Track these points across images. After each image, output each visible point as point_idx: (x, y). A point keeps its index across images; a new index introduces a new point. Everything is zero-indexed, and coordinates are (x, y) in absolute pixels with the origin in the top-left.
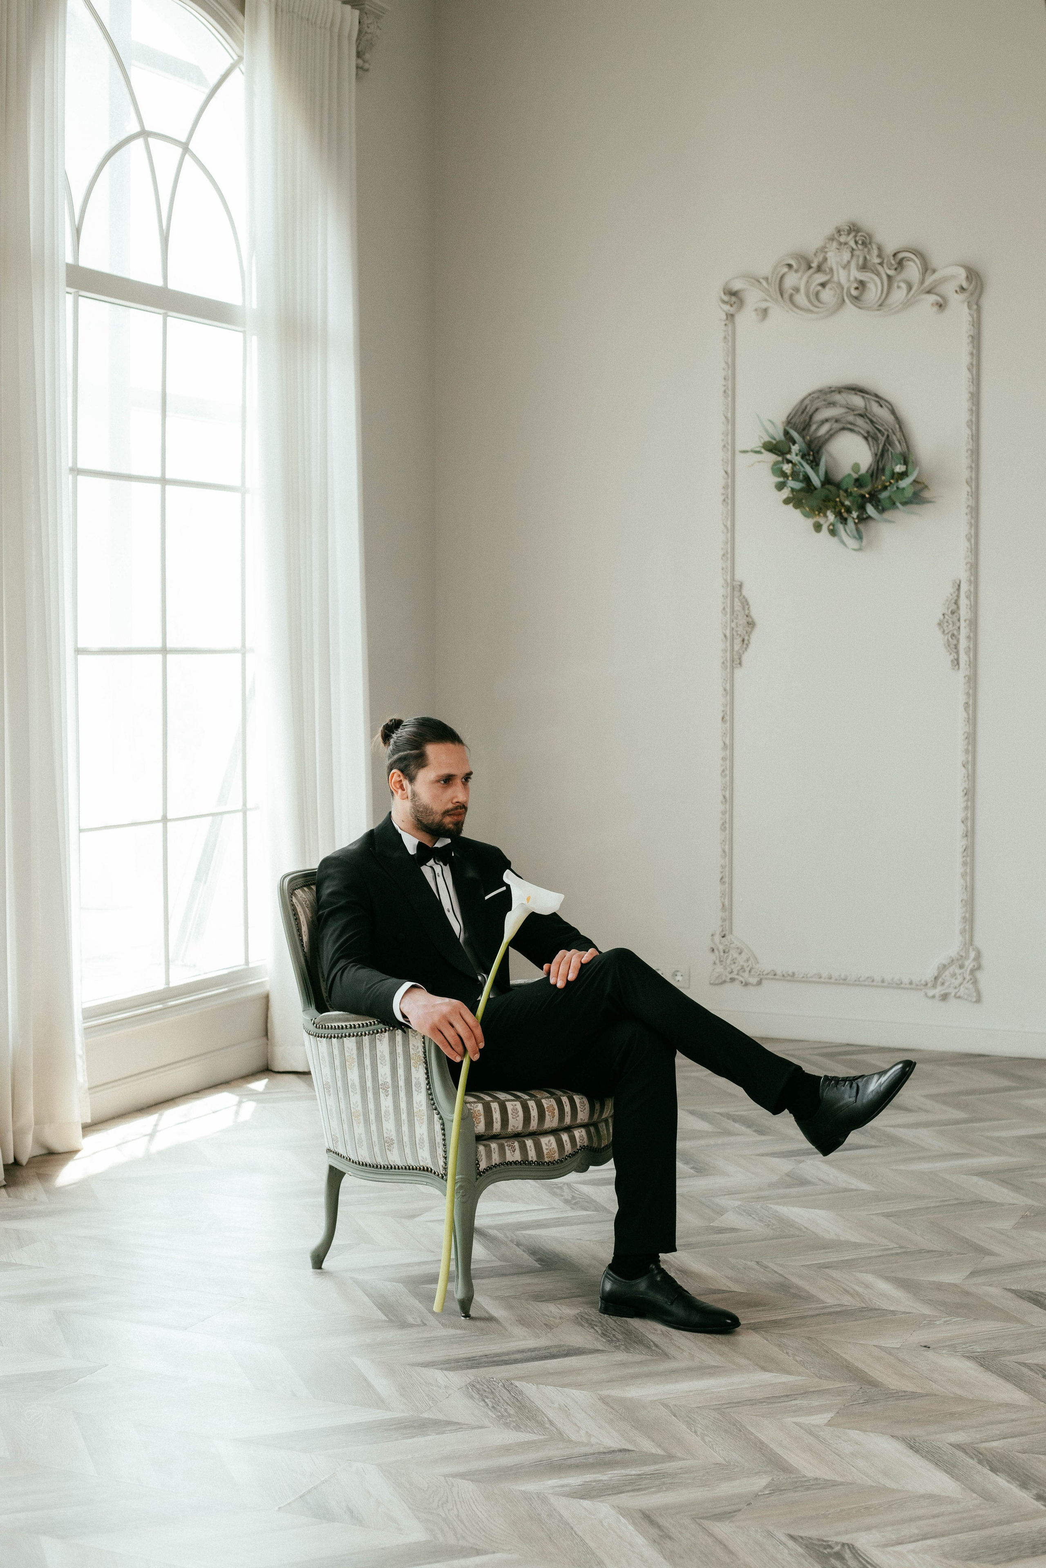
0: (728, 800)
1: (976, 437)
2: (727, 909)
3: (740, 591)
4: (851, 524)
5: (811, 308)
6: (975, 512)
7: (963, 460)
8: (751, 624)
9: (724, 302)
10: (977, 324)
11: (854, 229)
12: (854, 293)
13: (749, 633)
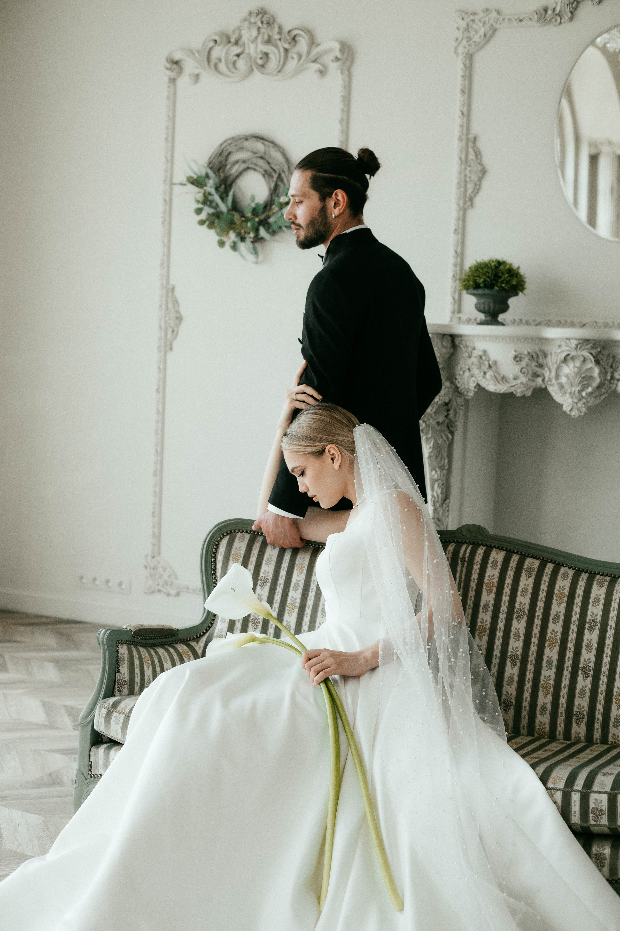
0: (160, 453)
2: (157, 537)
3: (173, 293)
4: (248, 243)
5: (228, 73)
8: (179, 319)
9: (167, 69)
10: (348, 87)
11: (262, 12)
12: (260, 62)
13: (178, 326)
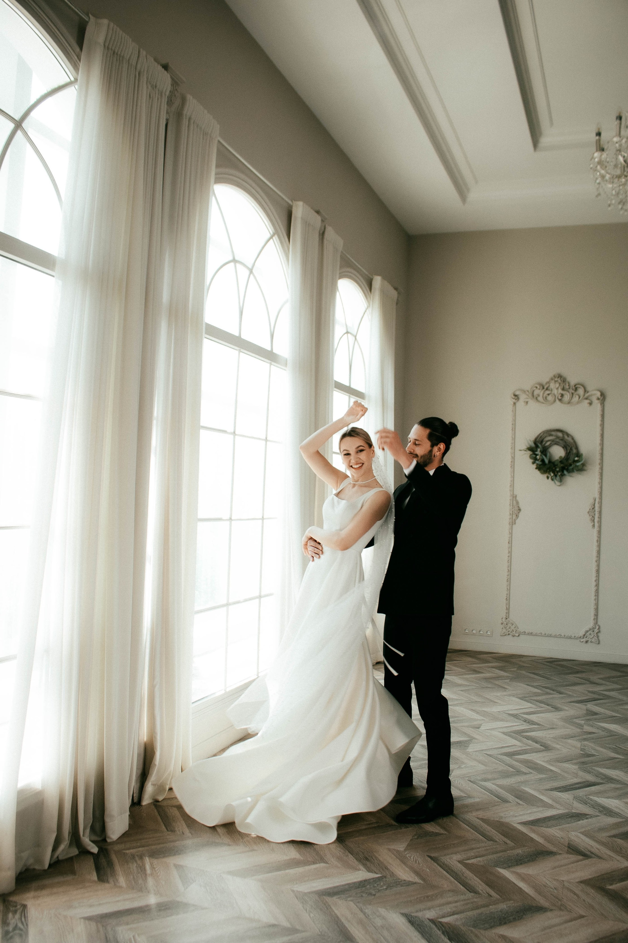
0: (509, 571)
1: (602, 449)
2: (508, 609)
3: (516, 498)
4: (558, 478)
5: (544, 402)
6: (601, 474)
7: (598, 457)
8: (520, 510)
9: (514, 399)
10: (603, 411)
11: (560, 376)
12: (560, 398)
13: (519, 513)
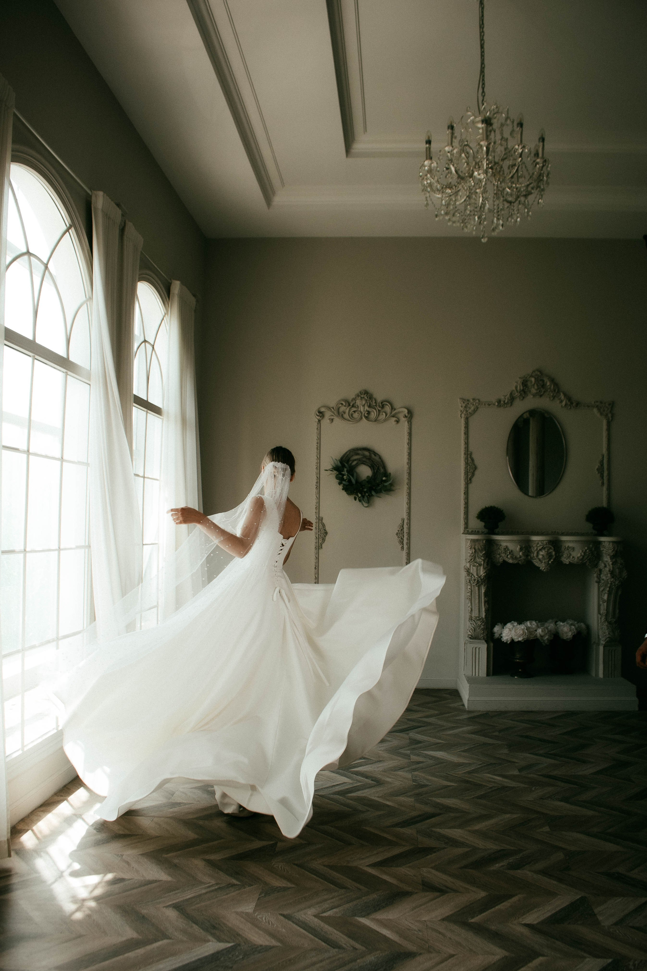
1: (410, 468)
3: (322, 521)
4: (366, 498)
5: (350, 419)
6: (409, 494)
7: (406, 476)
8: (326, 533)
9: (318, 416)
10: (410, 429)
11: (366, 392)
13: (325, 536)
